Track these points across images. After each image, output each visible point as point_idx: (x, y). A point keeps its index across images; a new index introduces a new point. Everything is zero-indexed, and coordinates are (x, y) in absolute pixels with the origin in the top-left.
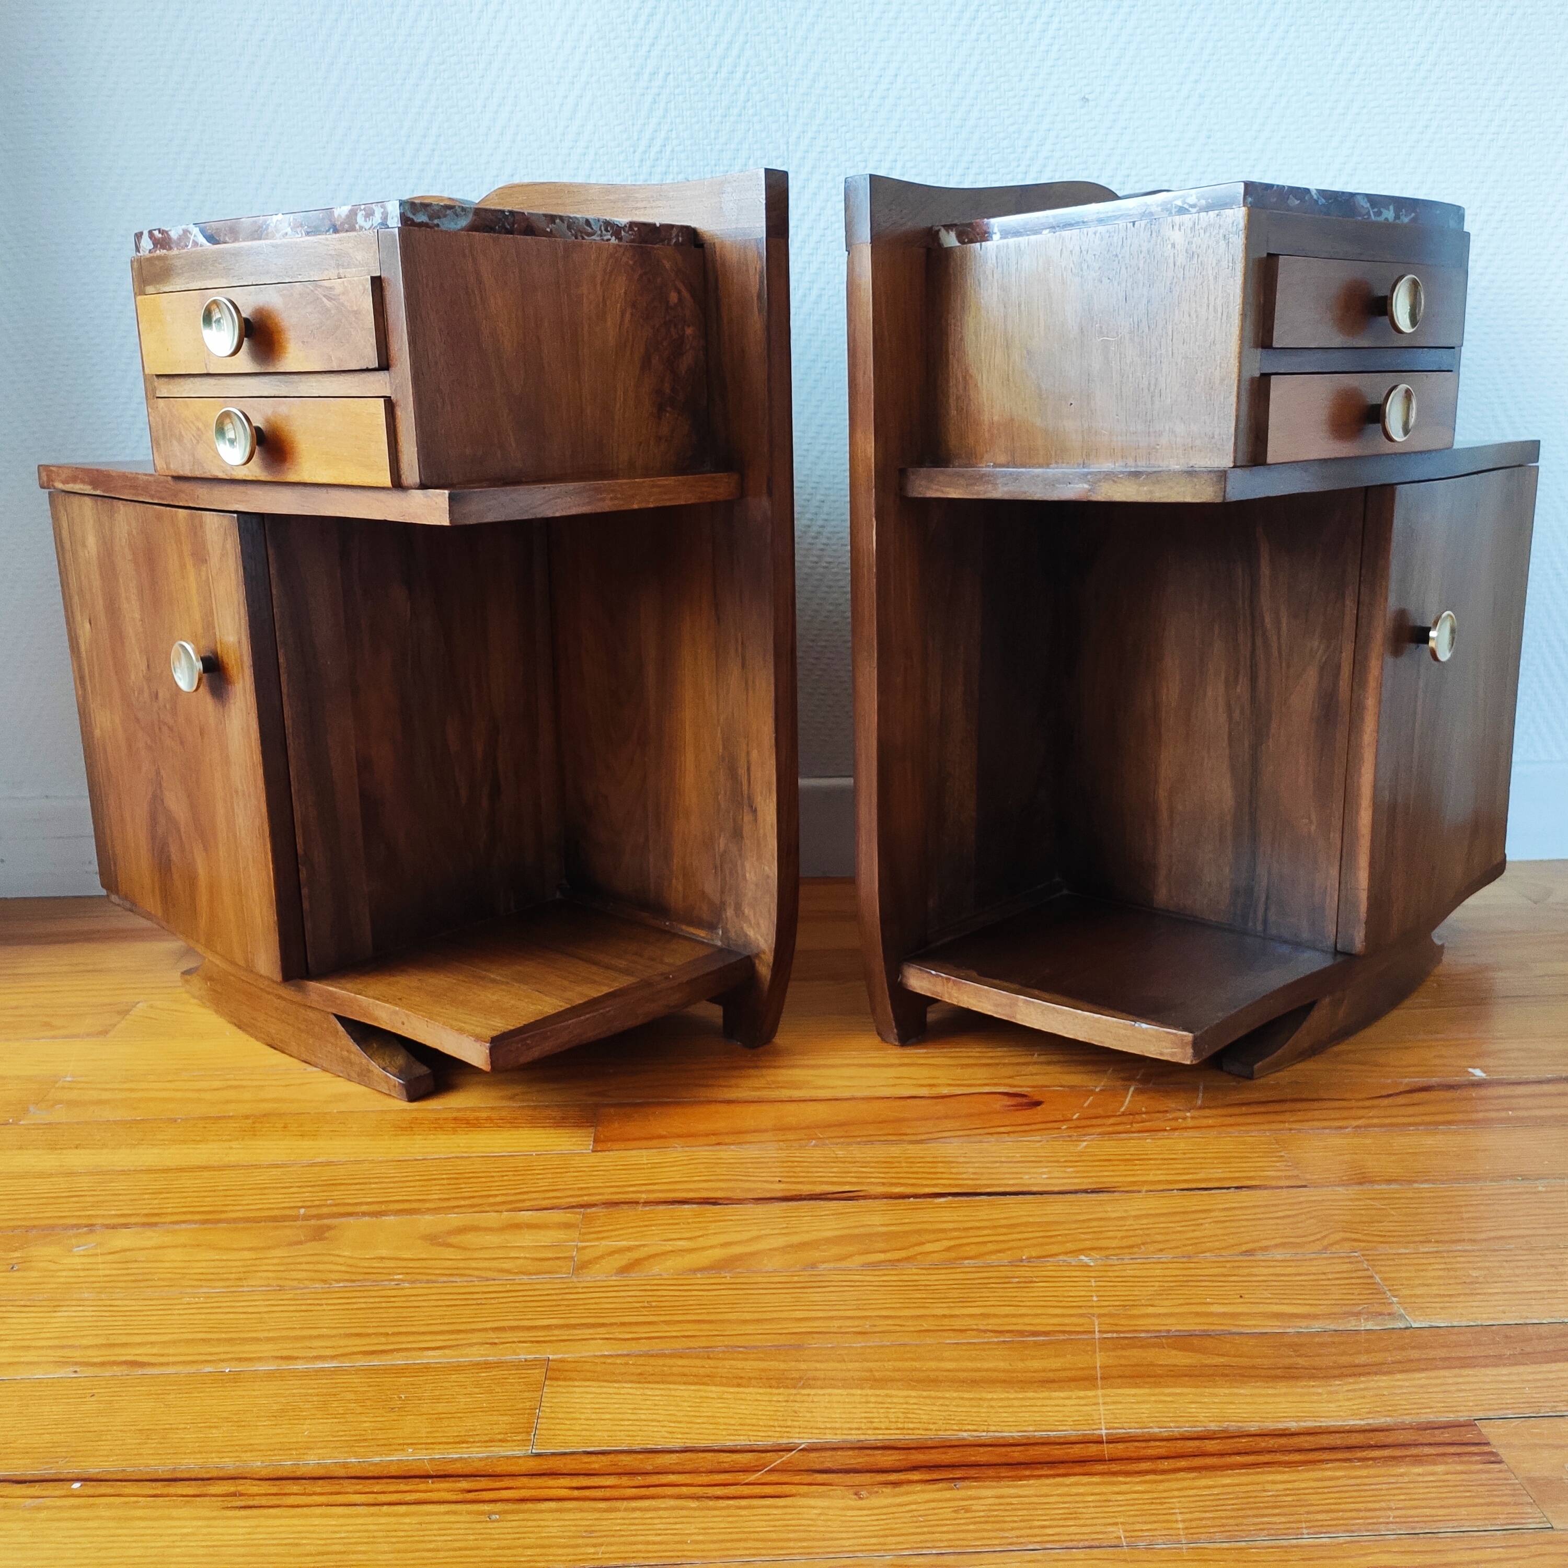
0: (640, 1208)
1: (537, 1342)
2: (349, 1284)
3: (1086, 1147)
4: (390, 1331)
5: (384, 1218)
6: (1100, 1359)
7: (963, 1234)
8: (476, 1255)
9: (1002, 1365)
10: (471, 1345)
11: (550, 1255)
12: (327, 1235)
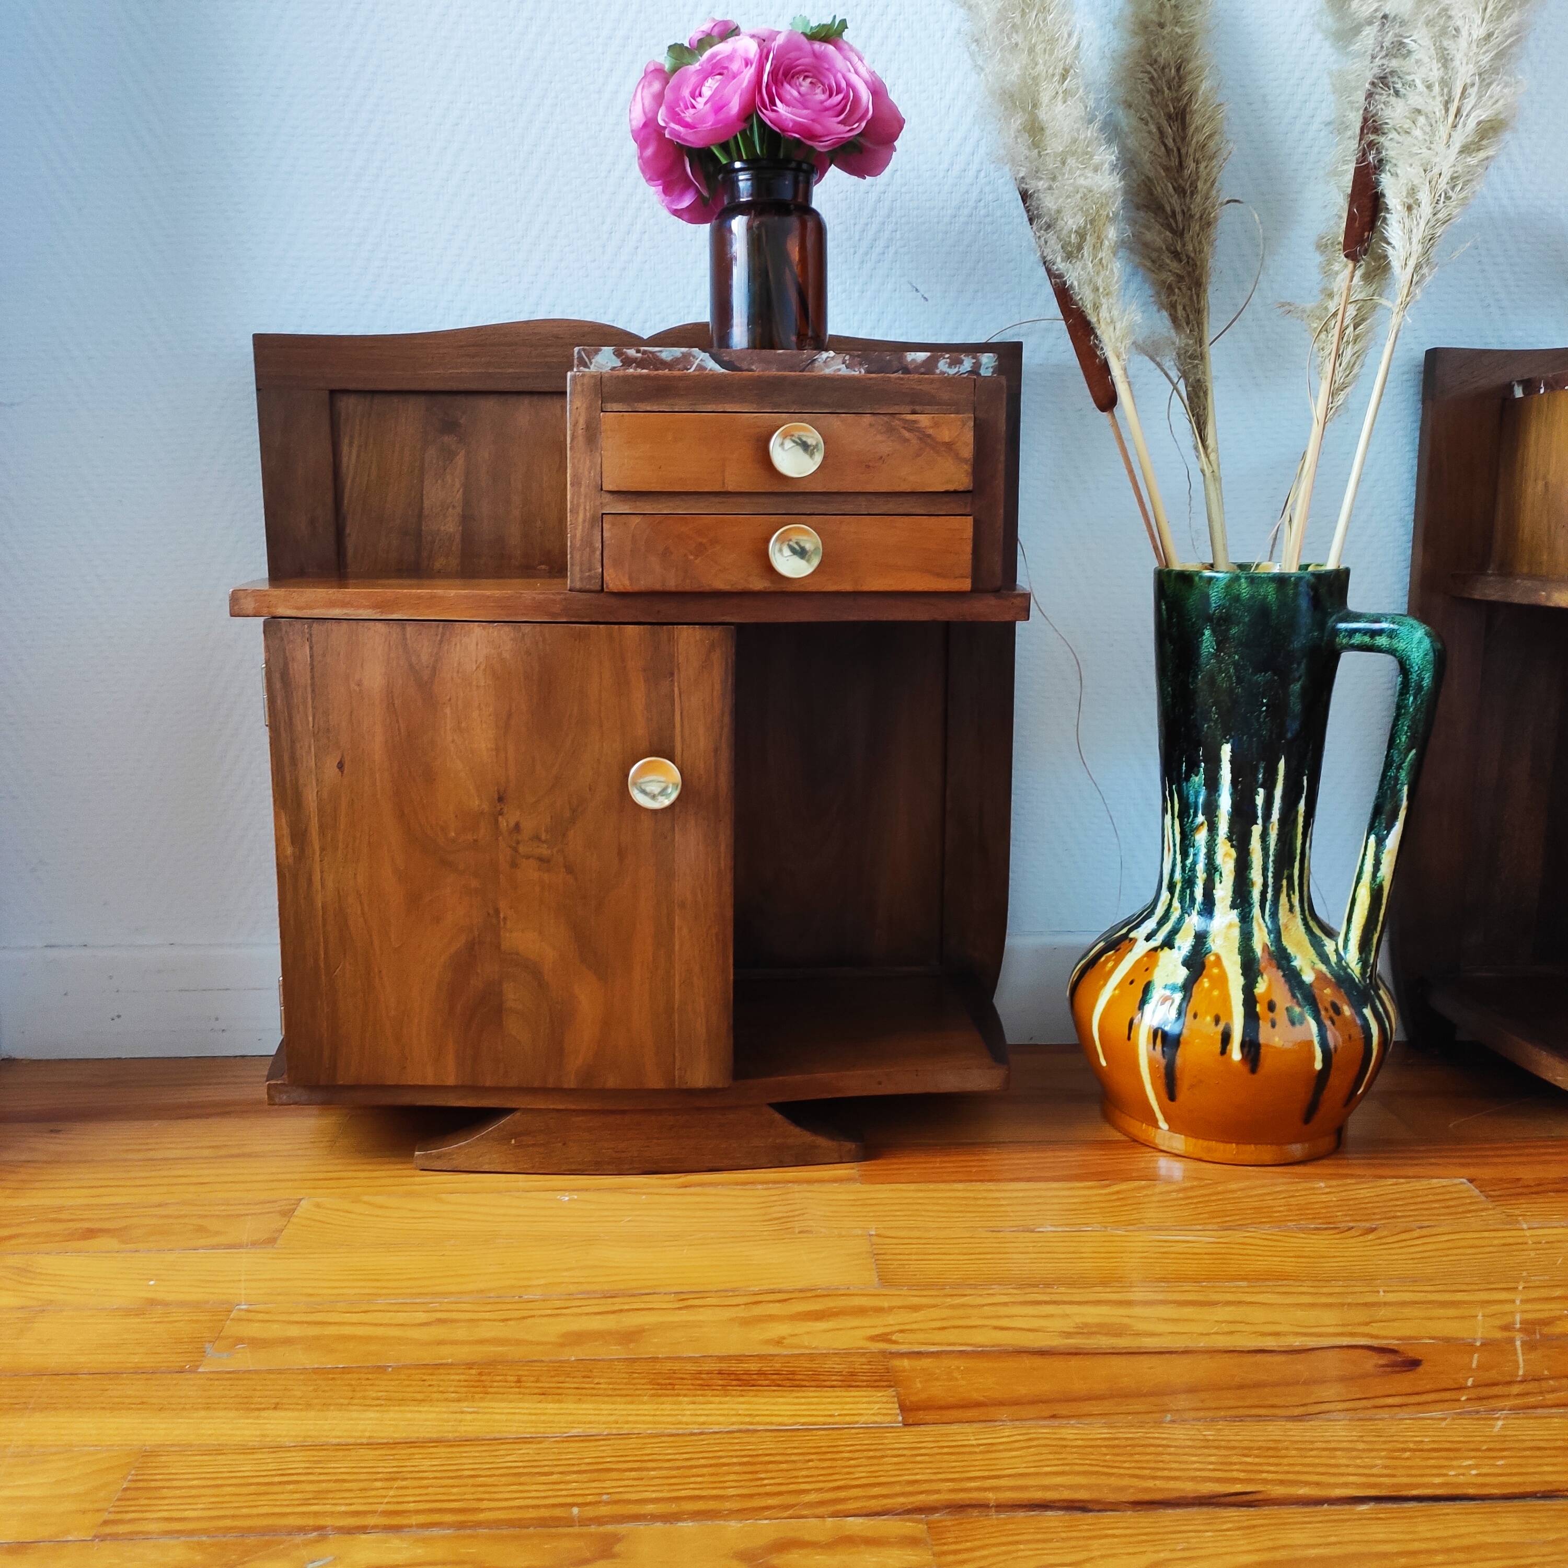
3: (1504, 1427)
12: (617, 1548)
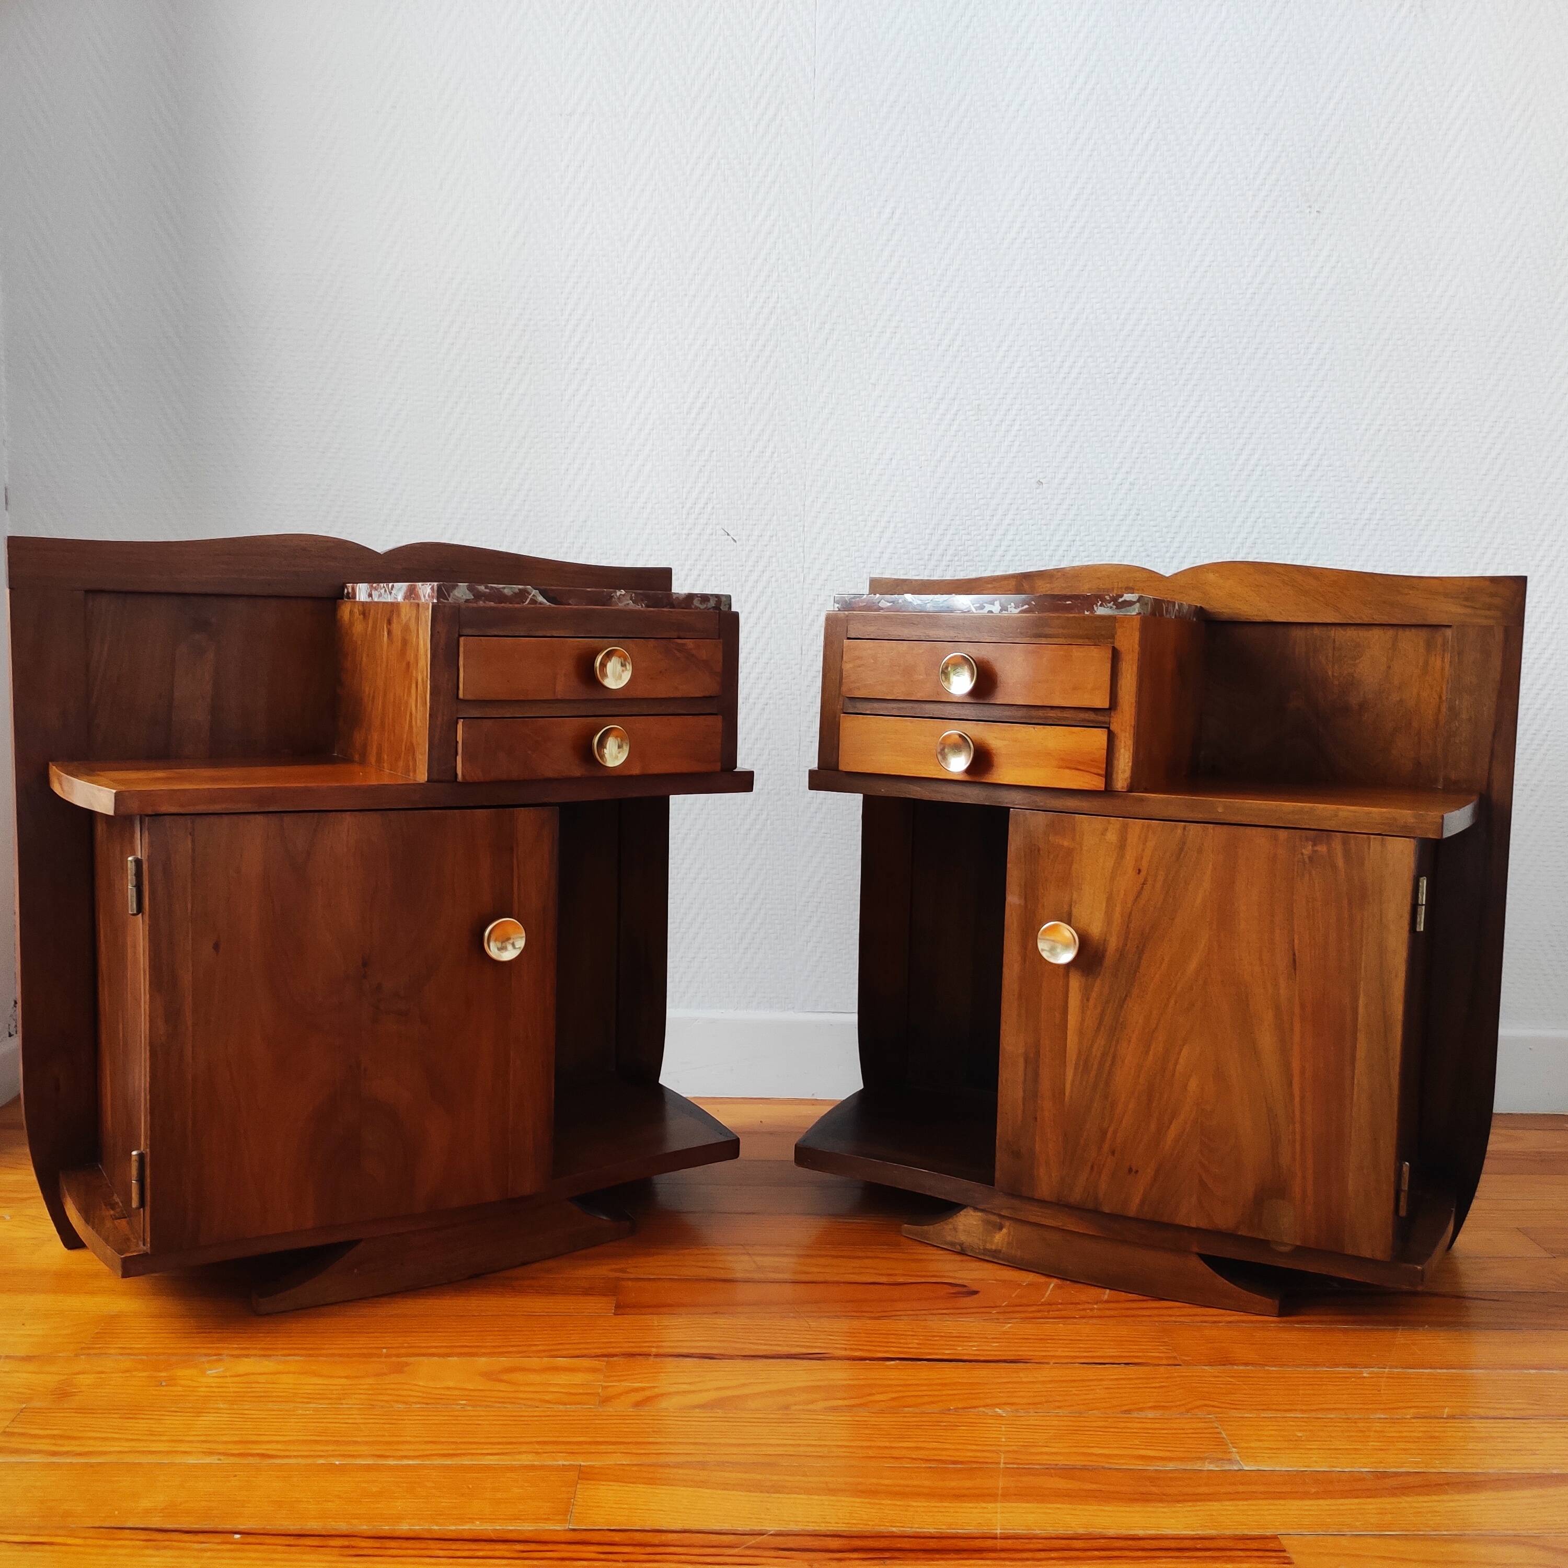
0: (652, 1359)
1: (572, 1453)
2: (424, 1406)
3: (1010, 1328)
4: (459, 1440)
5: (449, 1358)
6: (1001, 1483)
7: (904, 1389)
8: (522, 1388)
9: (927, 1483)
10: (520, 1453)
11: (581, 1391)
12: (406, 1369)
